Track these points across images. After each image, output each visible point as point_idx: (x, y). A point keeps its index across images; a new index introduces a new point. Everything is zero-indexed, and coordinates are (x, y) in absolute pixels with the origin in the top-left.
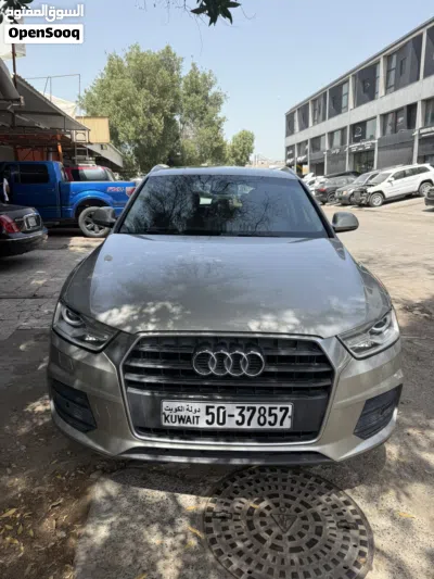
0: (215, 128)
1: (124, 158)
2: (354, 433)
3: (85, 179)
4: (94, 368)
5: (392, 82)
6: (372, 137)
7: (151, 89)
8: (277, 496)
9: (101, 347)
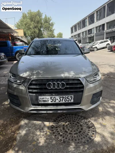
0: (52, 32)
1: (28, 40)
2: (90, 103)
3: (17, 45)
4: (20, 89)
5: (98, 18)
6: (94, 33)
7: (34, 21)
8: (71, 121)
9: (21, 83)
